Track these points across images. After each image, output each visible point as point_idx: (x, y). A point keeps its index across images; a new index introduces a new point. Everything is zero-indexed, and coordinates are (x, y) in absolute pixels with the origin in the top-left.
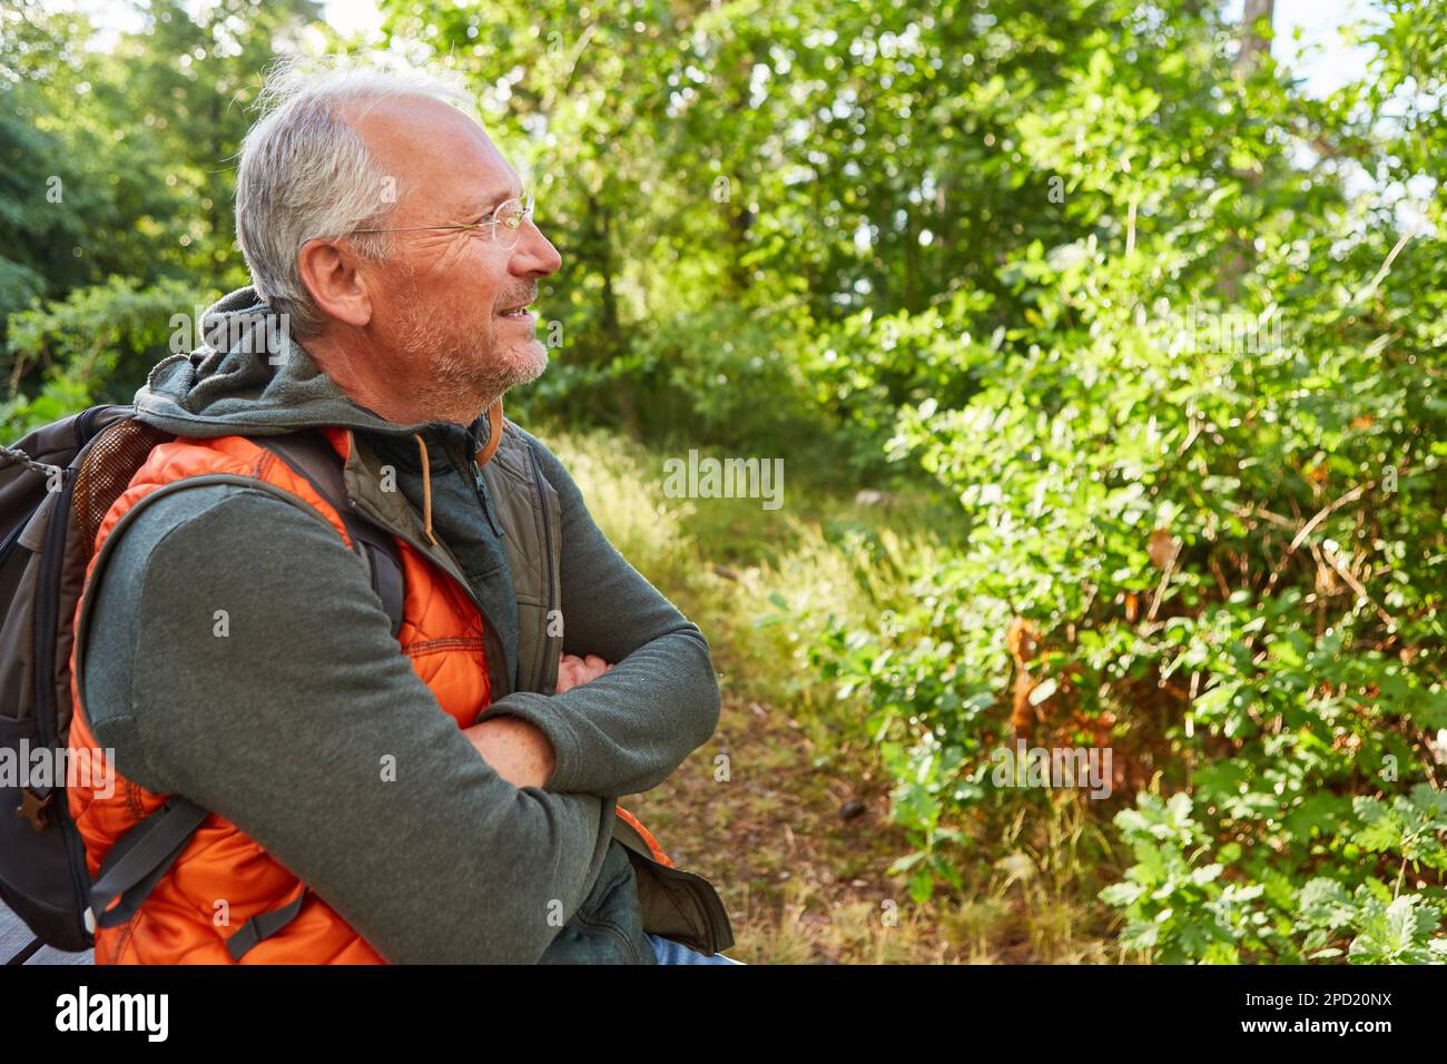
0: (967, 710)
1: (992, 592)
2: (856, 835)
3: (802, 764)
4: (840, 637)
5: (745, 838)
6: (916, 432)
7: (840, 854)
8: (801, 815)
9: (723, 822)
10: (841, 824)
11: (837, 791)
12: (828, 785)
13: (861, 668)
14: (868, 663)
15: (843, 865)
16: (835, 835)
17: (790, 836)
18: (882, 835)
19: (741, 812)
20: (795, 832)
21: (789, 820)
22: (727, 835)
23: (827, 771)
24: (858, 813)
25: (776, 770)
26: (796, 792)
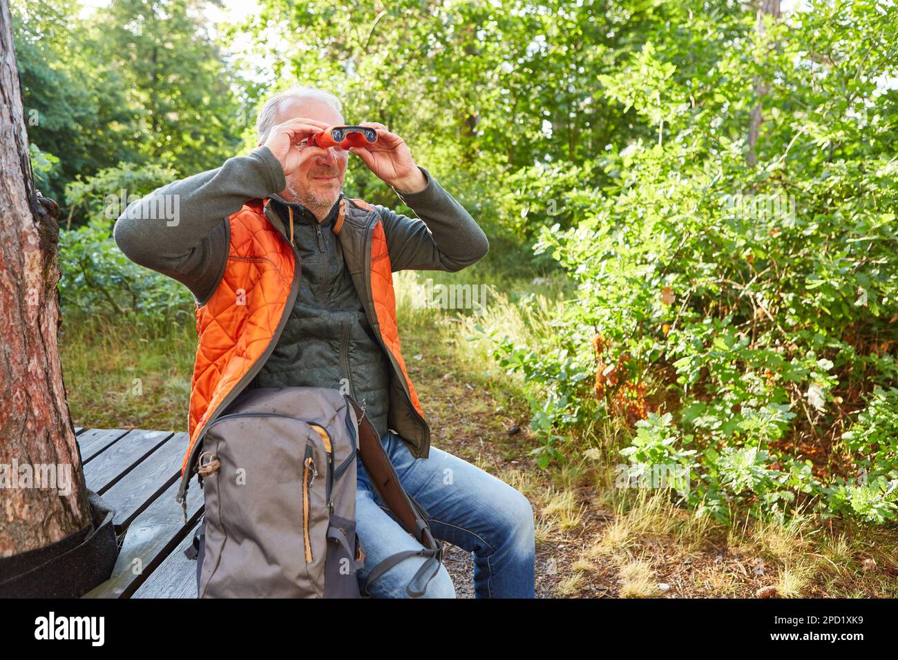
0: (572, 381)
1: (586, 322)
2: (515, 442)
3: (490, 410)
4: (510, 347)
5: (459, 443)
6: (549, 240)
7: (506, 450)
8: (487, 433)
9: (449, 436)
10: (507, 437)
11: (507, 423)
12: (502, 420)
13: (518, 360)
14: (522, 357)
15: (506, 454)
16: (504, 442)
17: (482, 442)
18: (528, 442)
19: (458, 432)
20: (484, 440)
21: (482, 435)
22: (451, 442)
23: (501, 413)
24: (516, 432)
25: (476, 414)
26: (486, 423)
